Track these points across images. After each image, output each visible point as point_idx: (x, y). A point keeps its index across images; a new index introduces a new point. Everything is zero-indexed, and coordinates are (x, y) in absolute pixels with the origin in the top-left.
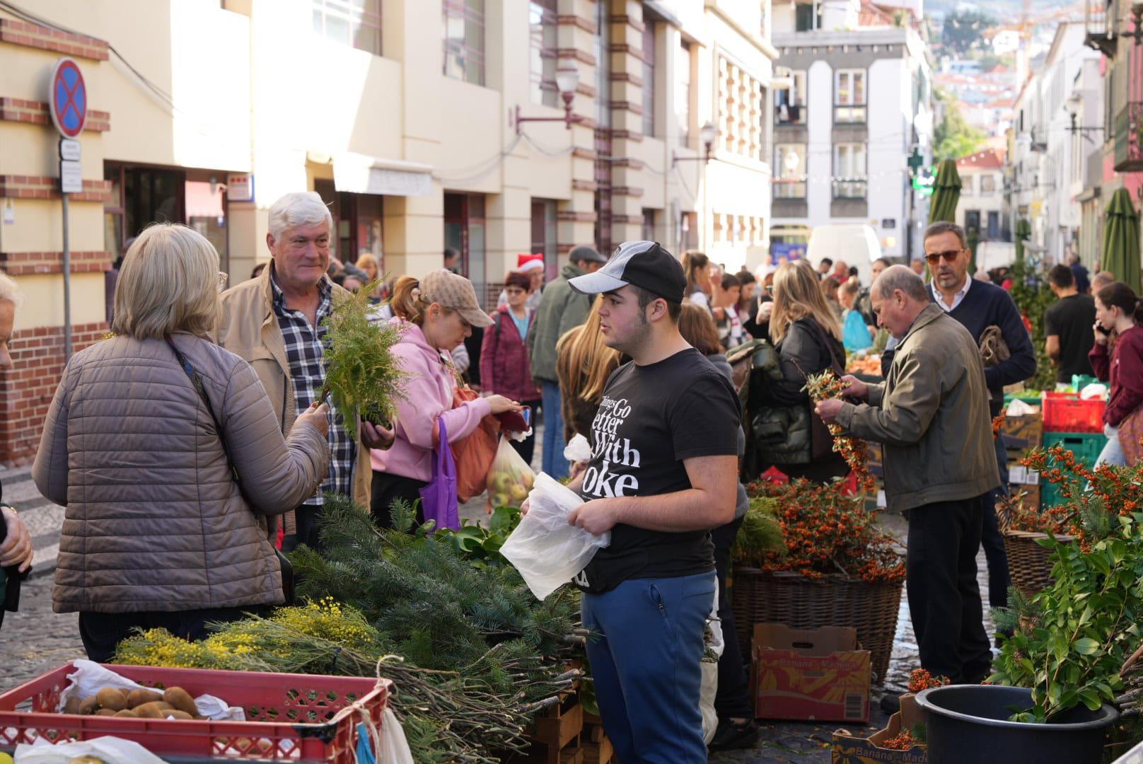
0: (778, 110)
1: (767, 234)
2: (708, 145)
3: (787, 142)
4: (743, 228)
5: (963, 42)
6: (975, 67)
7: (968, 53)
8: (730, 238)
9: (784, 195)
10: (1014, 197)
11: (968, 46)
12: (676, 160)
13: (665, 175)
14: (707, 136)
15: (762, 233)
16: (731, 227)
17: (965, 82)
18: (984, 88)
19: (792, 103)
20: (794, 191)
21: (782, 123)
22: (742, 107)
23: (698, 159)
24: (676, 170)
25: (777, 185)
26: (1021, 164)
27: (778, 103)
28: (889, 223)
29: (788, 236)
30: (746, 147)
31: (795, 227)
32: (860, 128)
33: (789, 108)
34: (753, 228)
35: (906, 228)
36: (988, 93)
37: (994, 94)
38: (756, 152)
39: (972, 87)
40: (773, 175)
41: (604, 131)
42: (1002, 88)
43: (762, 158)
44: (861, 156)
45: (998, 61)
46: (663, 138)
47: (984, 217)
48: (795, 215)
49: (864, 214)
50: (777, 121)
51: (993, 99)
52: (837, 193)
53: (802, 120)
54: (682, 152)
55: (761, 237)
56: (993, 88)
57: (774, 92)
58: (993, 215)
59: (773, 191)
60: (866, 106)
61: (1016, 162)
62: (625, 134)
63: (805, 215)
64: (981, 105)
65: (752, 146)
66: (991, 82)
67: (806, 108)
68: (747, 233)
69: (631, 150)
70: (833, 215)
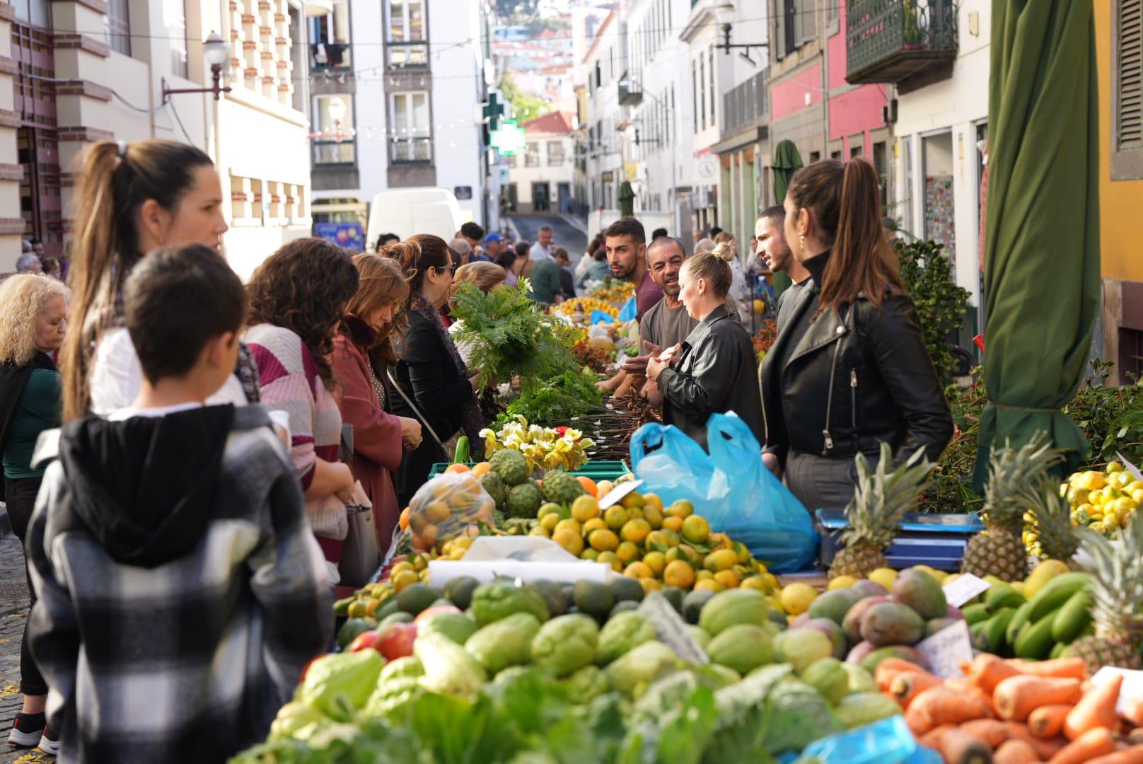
0: (314, 50)
1: (309, 210)
2: (216, 69)
3: (327, 91)
4: (275, 199)
5: (507, 6)
6: (520, 32)
7: (512, 16)
8: (258, 214)
9: (326, 160)
10: (591, 165)
11: (512, 10)
12: (167, 92)
13: (152, 113)
14: (214, 56)
15: (301, 206)
16: (258, 199)
17: (513, 48)
18: (532, 54)
19: (331, 41)
20: (339, 155)
21: (320, 66)
22: (265, 31)
23: (204, 91)
24: (168, 105)
25: (317, 144)
26: (599, 124)
27: (313, 41)
28: (463, 192)
29: (335, 214)
30: (273, 88)
31: (343, 201)
32: (420, 72)
33: (327, 47)
34: (290, 200)
35: (483, 198)
36: (536, 59)
37: (542, 59)
38: (288, 96)
39: (519, 53)
40: (312, 130)
41: (37, 34)
42: (552, 53)
43: (296, 106)
44: (424, 108)
45: (546, 25)
46: (146, 58)
47: (553, 189)
48: (342, 187)
49: (433, 183)
50: (313, 65)
51: (543, 65)
52: (394, 157)
53: (346, 62)
54: (176, 82)
55: (301, 214)
56: (542, 54)
57: (308, 20)
58: (564, 187)
59: (313, 155)
60: (427, 43)
61: (591, 123)
62: (74, 42)
63: (356, 186)
64: (531, 72)
65: (283, 88)
66: (540, 47)
67: (350, 46)
68: (281, 207)
69: (86, 68)
70: (391, 184)
